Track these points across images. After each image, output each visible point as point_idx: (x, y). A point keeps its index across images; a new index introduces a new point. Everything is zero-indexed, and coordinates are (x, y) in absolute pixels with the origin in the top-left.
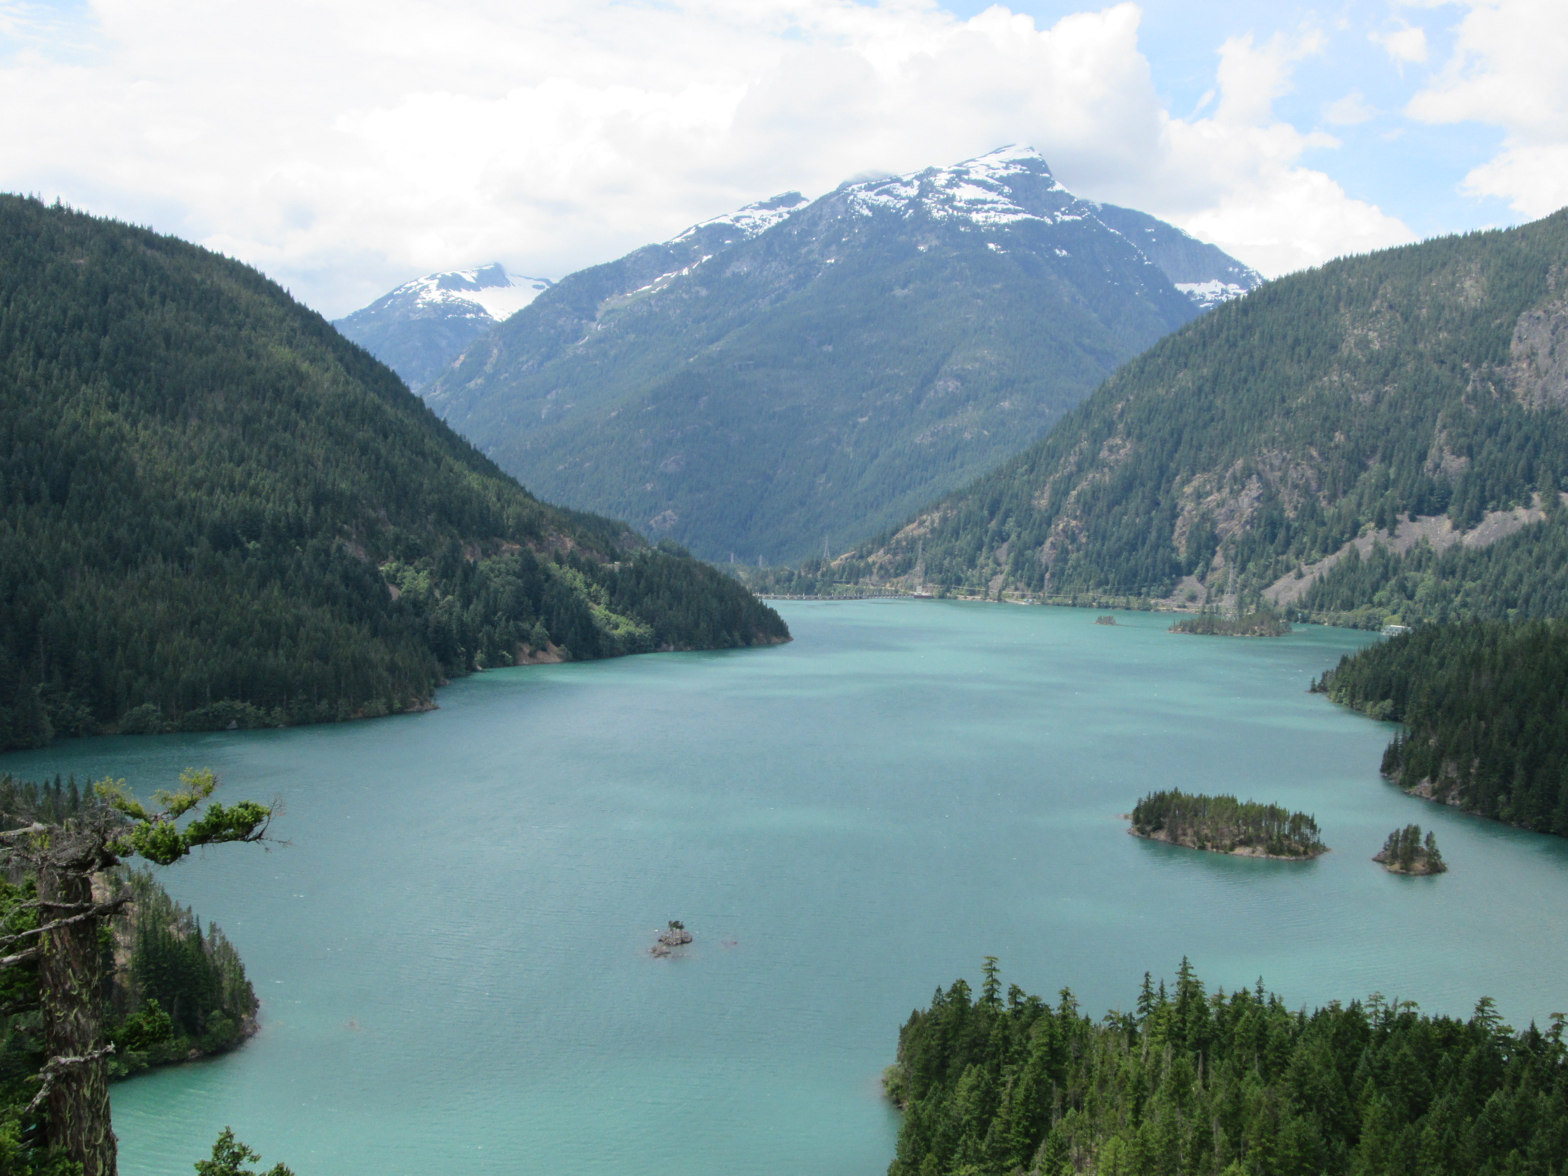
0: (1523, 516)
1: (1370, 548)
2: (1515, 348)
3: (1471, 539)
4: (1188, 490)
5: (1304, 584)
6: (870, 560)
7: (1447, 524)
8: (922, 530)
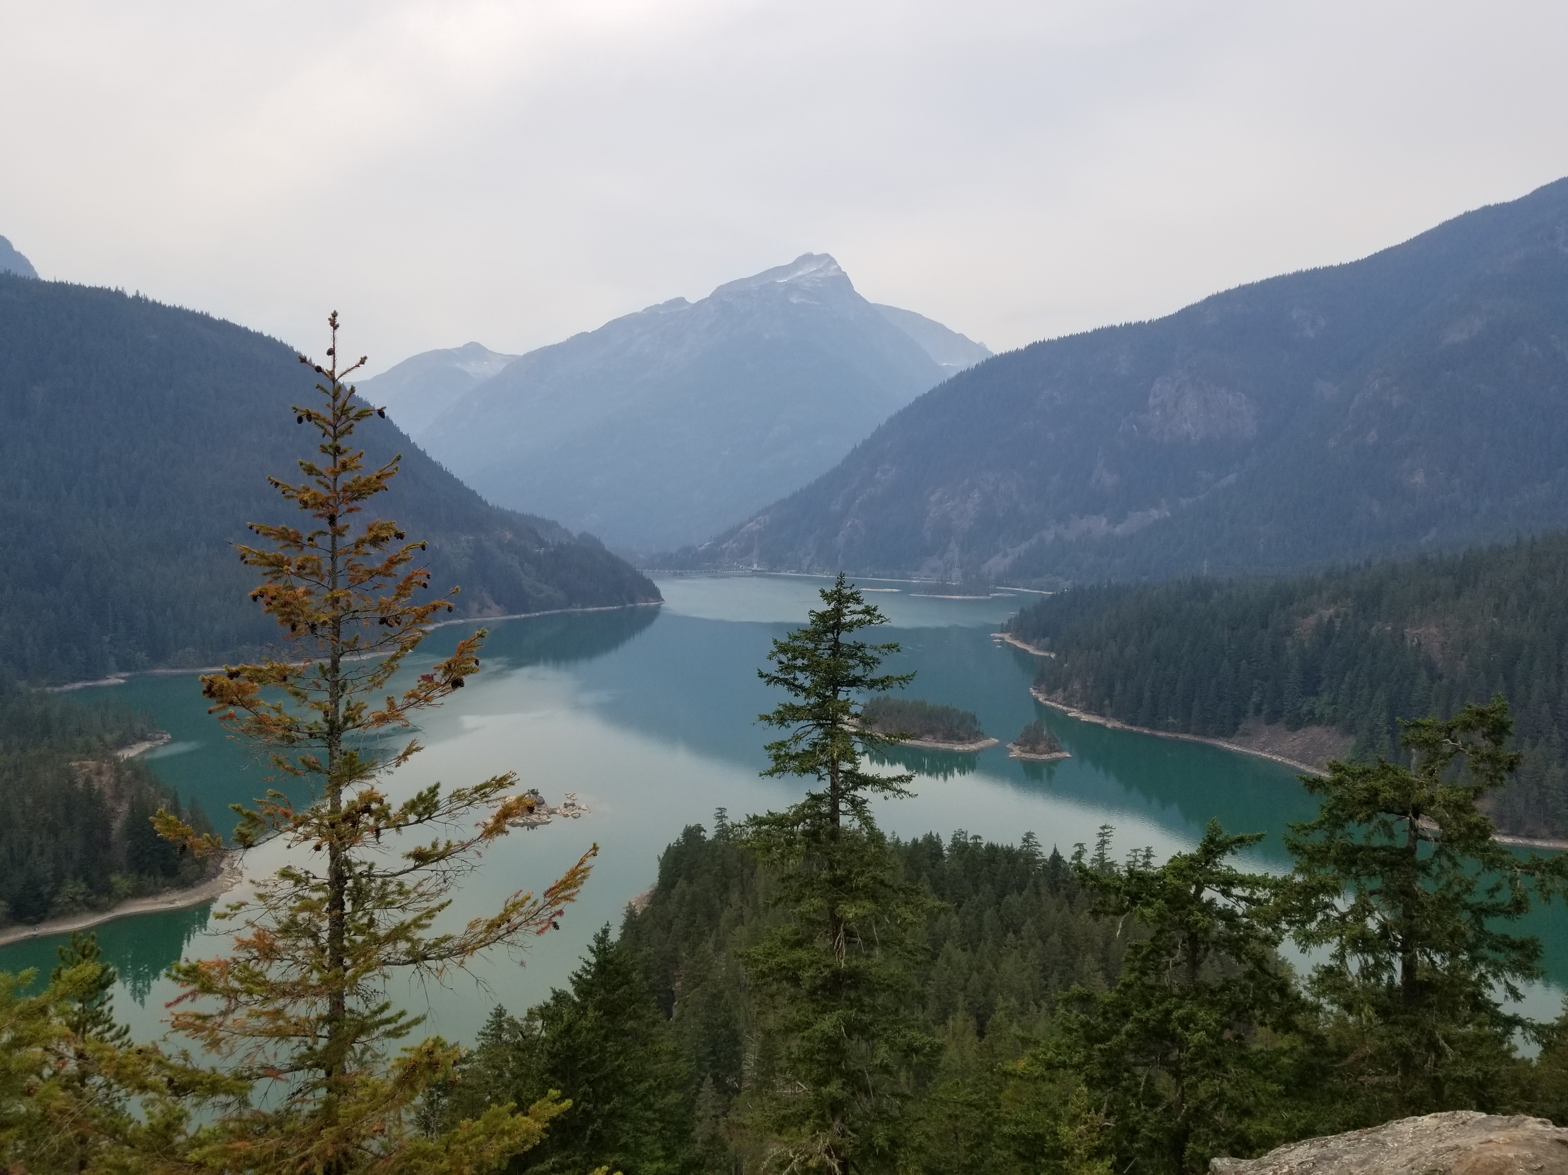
0: (1155, 514)
1: (1053, 537)
2: (1151, 401)
3: (1119, 530)
4: (932, 499)
5: (1008, 560)
6: (724, 546)
7: (1104, 521)
8: (758, 527)
